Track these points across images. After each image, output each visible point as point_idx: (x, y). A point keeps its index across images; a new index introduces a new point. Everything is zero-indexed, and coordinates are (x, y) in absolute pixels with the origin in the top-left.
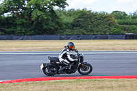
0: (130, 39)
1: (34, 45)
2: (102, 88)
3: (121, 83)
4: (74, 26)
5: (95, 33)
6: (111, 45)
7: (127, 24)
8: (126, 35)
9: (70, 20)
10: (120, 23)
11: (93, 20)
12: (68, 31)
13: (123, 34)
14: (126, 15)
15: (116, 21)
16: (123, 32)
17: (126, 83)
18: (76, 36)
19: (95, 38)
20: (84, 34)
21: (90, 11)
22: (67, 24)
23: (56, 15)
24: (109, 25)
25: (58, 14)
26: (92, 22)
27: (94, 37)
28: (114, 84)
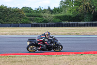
2: (14, 62)
3: (27, 58)
5: (10, 23)
6: (21, 31)
7: (32, 16)
8: (32, 24)
10: (27, 16)
11: (8, 13)
14: (32, 9)
15: (25, 14)
16: (30, 22)
17: (32, 58)
19: (10, 26)
20: (2, 23)
24: (20, 17)
26: (8, 15)
28: (23, 59)
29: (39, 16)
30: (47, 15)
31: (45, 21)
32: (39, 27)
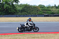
0: (46, 17)
1: (5, 19)
2: (34, 37)
3: (42, 36)
4: (22, 11)
5: (31, 14)
6: (38, 19)
7: (45, 10)
8: (45, 15)
9: (20, 8)
10: (42, 10)
11: (30, 9)
12: (20, 13)
13: (43, 15)
14: (45, 6)
15: (40, 9)
16: (43, 13)
17: (45, 35)
18: (23, 16)
20: (26, 15)
21: (29, 5)
22: (19, 10)
23: (14, 7)
24: (37, 11)
25: (15, 6)
26: (30, 10)
27: (31, 16)
28: (39, 36)
29: (49, 10)
30: (54, 9)
31: (53, 13)
32: (49, 16)
